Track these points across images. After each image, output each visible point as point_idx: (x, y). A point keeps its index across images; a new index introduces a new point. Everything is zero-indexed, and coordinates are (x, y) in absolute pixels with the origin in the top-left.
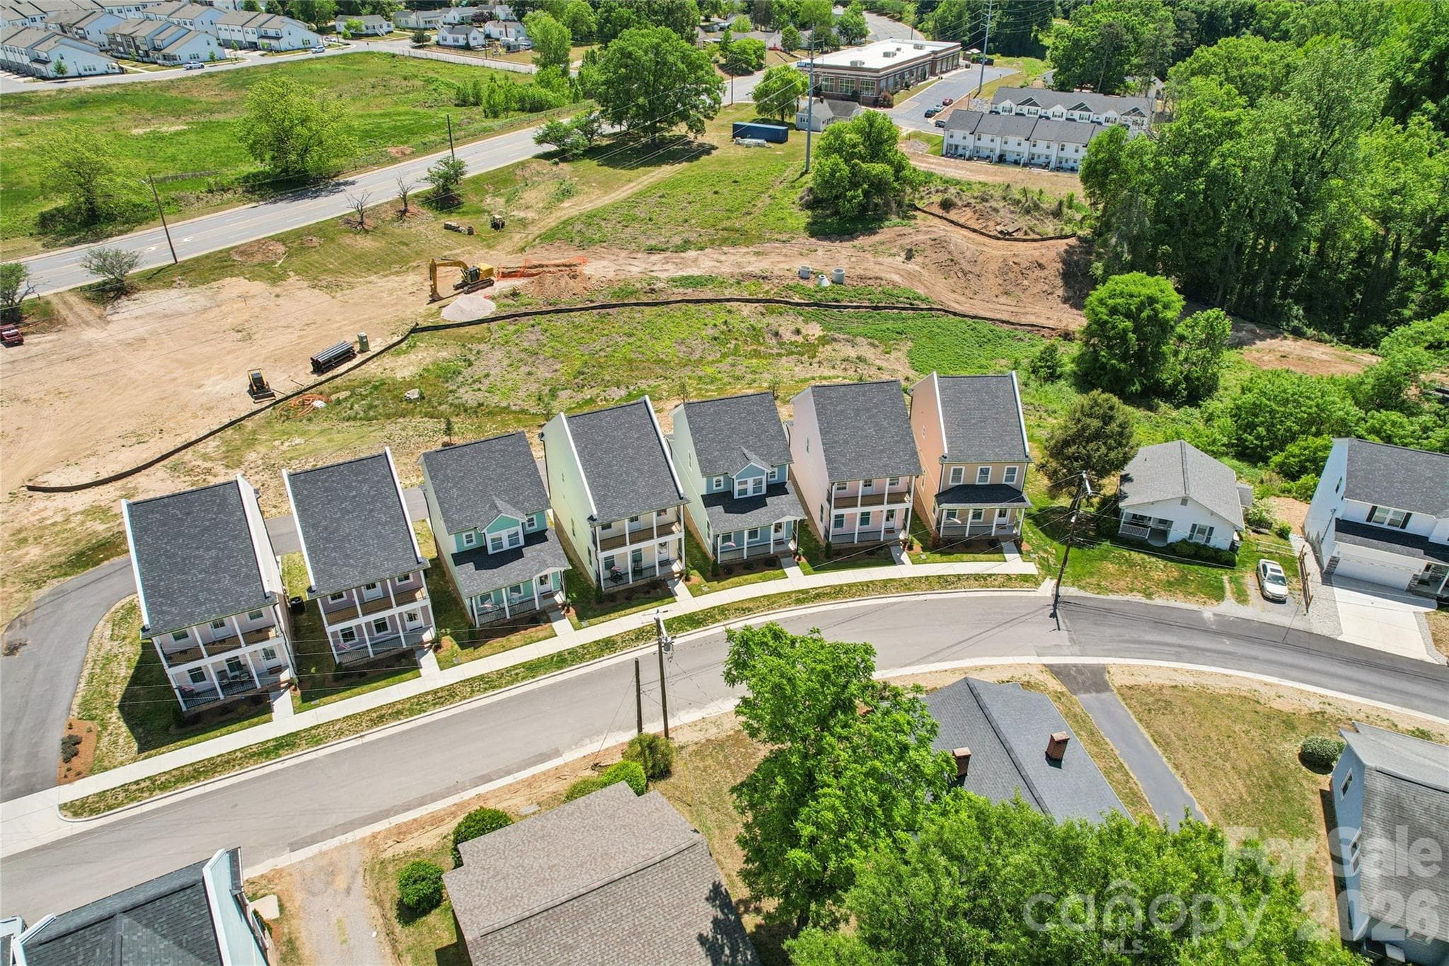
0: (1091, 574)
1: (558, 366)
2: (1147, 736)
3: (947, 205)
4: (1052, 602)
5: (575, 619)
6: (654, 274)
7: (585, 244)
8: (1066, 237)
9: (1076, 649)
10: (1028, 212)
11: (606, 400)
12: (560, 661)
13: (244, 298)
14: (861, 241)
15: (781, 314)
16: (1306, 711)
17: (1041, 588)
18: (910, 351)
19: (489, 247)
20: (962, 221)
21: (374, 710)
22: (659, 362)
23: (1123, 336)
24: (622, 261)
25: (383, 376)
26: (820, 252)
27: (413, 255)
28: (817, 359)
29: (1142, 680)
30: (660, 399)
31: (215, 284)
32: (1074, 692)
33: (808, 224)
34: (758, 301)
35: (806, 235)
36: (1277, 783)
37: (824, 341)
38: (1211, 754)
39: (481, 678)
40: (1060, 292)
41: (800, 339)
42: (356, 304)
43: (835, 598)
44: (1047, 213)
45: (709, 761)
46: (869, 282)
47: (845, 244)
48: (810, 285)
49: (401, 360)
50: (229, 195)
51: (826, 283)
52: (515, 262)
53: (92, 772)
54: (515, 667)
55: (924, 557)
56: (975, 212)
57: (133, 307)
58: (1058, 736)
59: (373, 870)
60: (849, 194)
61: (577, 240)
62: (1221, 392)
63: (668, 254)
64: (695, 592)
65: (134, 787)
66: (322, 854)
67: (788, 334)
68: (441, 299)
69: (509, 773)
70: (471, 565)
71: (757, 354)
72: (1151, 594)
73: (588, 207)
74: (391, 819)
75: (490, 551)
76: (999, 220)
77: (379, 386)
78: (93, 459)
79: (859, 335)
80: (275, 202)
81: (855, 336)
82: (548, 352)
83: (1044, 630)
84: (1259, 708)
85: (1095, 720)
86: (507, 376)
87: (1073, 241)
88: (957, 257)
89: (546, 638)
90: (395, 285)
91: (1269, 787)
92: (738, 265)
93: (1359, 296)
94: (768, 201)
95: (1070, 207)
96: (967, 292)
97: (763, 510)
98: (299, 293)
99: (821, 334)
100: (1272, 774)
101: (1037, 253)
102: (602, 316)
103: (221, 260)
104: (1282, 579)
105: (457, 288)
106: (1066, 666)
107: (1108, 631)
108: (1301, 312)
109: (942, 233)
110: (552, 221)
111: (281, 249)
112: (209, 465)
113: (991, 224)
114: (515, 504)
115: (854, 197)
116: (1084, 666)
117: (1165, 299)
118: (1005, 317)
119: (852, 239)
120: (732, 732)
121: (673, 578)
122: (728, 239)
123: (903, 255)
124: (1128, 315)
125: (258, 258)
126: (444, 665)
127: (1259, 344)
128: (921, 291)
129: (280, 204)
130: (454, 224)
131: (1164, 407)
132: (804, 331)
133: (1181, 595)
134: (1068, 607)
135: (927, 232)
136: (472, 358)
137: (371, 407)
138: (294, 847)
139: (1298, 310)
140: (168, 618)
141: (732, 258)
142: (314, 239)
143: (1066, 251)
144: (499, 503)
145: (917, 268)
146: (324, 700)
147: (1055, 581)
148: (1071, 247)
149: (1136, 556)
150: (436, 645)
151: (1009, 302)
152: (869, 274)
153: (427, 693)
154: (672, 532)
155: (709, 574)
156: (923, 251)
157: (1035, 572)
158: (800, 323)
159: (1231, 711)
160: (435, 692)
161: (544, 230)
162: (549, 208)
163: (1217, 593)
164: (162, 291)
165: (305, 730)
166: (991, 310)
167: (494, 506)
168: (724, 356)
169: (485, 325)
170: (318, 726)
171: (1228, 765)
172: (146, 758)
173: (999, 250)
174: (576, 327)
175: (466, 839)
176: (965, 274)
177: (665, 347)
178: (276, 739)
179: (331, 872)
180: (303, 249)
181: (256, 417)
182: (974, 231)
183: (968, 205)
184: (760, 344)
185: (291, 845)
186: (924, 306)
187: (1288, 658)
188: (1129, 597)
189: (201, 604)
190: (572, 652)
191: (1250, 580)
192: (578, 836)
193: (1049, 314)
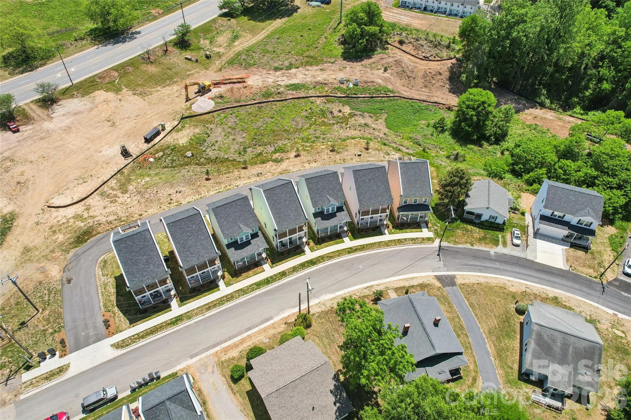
0: (453, 236)
1: (244, 135)
2: (467, 304)
3: (401, 42)
4: (438, 249)
5: (271, 264)
6: (279, 83)
7: (248, 66)
8: (451, 59)
9: (445, 269)
10: (436, 47)
11: (266, 153)
12: (268, 281)
13: (106, 101)
14: (366, 62)
15: (333, 102)
16: (520, 291)
17: (435, 243)
18: (386, 119)
19: (207, 69)
20: (408, 50)
21: (207, 304)
22: (285, 131)
23: (471, 118)
24: (264, 76)
25: (174, 143)
26: (348, 68)
27: (174, 75)
28: (349, 126)
29: (467, 281)
30: (288, 151)
31: (92, 95)
32: (444, 286)
33: (343, 53)
34: (323, 96)
35: (342, 59)
36: (507, 320)
37: (352, 115)
38: (487, 310)
39: (241, 290)
40: (447, 86)
41: (341, 114)
42: (155, 104)
43: (362, 251)
44: (444, 47)
45: (323, 320)
46: (369, 84)
47: (359, 64)
48: (344, 86)
49: (180, 134)
50: (84, 42)
51: (351, 85)
52: (218, 77)
53: (117, 332)
54: (252, 285)
55: (393, 231)
56: (413, 46)
57: (60, 109)
58: (438, 318)
59: (219, 365)
60: (360, 41)
61: (244, 64)
62: (509, 137)
63: (284, 71)
64: (312, 250)
65: (133, 338)
66: (201, 359)
67: (336, 112)
68: (191, 100)
69: (257, 326)
70: (233, 248)
71: (324, 124)
72: (473, 244)
73: (246, 45)
74: (221, 346)
75: (239, 243)
76: (423, 50)
77: (174, 149)
78: (68, 191)
79: (365, 112)
80: (106, 46)
81: (363, 112)
82: (239, 128)
83: (435, 262)
84: (505, 291)
85: (451, 298)
86: (225, 142)
87: (454, 61)
88: (406, 70)
89: (261, 272)
90: (169, 92)
91: (504, 322)
92: (314, 76)
93: (570, 82)
94: (324, 39)
95: (453, 43)
96: (409, 86)
97: (335, 218)
98: (129, 98)
99: (350, 111)
100: (506, 317)
101: (439, 68)
102: (260, 108)
103: (92, 82)
104: (519, 237)
105: (196, 93)
106: (442, 276)
107: (457, 261)
108: (545, 92)
109: (399, 58)
110: (231, 54)
111: (116, 74)
112: (115, 192)
113: (420, 52)
114: (247, 225)
115: (362, 43)
116: (448, 275)
117: (489, 102)
118: (424, 98)
119: (361, 61)
120: (330, 308)
121: (303, 244)
122: (308, 62)
123: (383, 69)
124: (474, 109)
125: (107, 80)
126: (228, 284)
127: (526, 111)
128: (390, 87)
129: (109, 47)
130: (189, 57)
131: (485, 144)
132: (342, 110)
133: (483, 244)
134: (444, 251)
135: (393, 57)
136: (209, 132)
137: (173, 161)
138: (192, 357)
139: (544, 92)
140: (135, 282)
141: (311, 72)
142: (130, 68)
143: (451, 67)
144: (241, 226)
145: (389, 75)
146: (188, 301)
147: (439, 240)
148: (453, 64)
149: (469, 227)
150: (223, 277)
151: (426, 91)
152: (369, 80)
153: (224, 297)
154: (303, 230)
155: (316, 242)
156: (391, 67)
157: (433, 236)
158: (341, 108)
159: (496, 293)
160: (226, 296)
161: (229, 59)
162: (229, 46)
163: (496, 242)
164: (70, 100)
165: (185, 314)
166: (419, 94)
167: (240, 228)
168: (311, 125)
169: (211, 114)
170: (188, 312)
171: (492, 314)
172: (133, 326)
173: (423, 66)
174: (249, 114)
175: (252, 358)
176: (409, 77)
177: (287, 123)
178: (175, 318)
179: (206, 366)
180: (126, 74)
181: (127, 167)
182: (413, 56)
183: (410, 43)
184: (325, 118)
185: (190, 356)
186: (391, 95)
187: (517, 269)
188: (465, 246)
189: (145, 276)
190: (271, 277)
191: (508, 236)
192: (288, 358)
193: (443, 96)
